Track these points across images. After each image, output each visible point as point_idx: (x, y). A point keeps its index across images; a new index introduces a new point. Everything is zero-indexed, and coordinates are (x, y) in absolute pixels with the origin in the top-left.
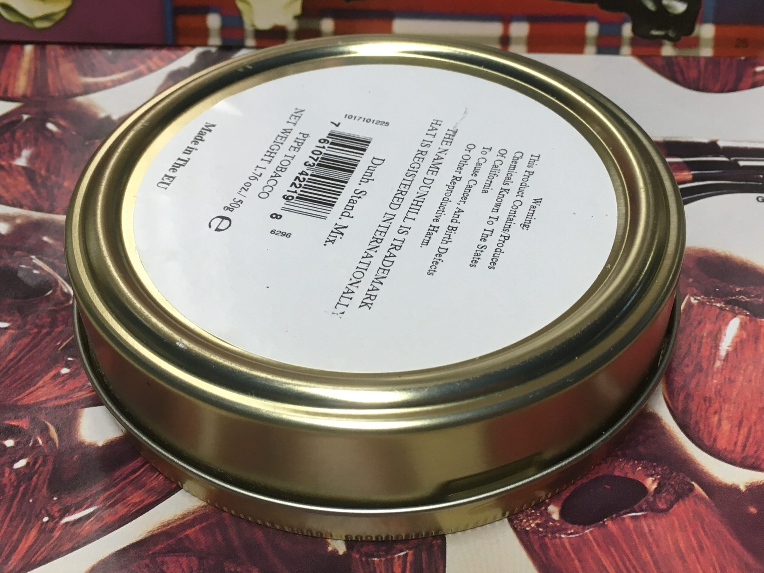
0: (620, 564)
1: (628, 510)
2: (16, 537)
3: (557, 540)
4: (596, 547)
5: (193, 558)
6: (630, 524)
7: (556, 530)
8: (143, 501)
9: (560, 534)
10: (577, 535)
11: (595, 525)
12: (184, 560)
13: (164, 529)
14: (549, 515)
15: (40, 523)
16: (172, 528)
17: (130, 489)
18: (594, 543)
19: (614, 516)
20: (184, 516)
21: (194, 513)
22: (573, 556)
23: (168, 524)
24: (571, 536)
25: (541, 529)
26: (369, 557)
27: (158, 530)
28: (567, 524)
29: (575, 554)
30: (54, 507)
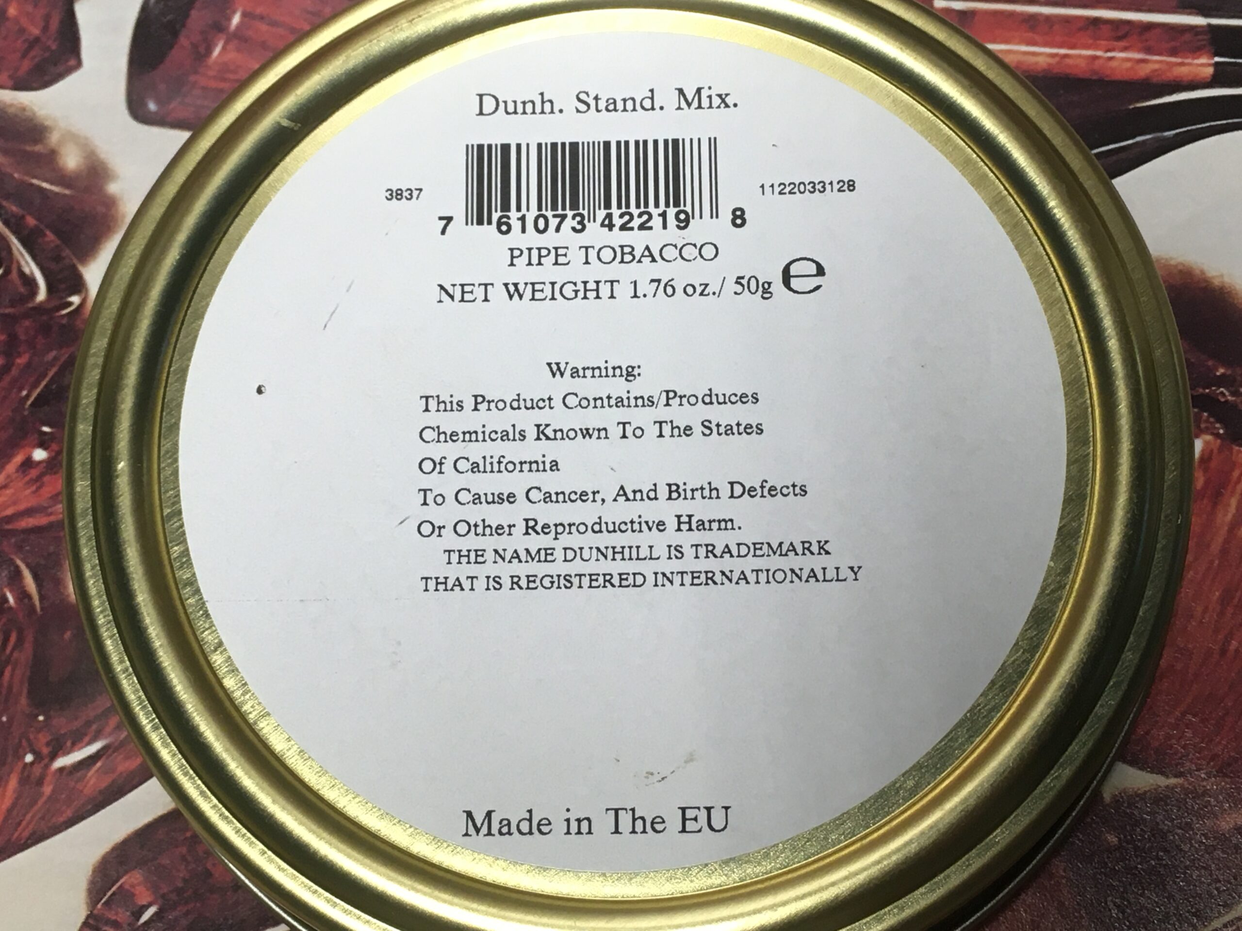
15: (20, 766)
30: (40, 736)
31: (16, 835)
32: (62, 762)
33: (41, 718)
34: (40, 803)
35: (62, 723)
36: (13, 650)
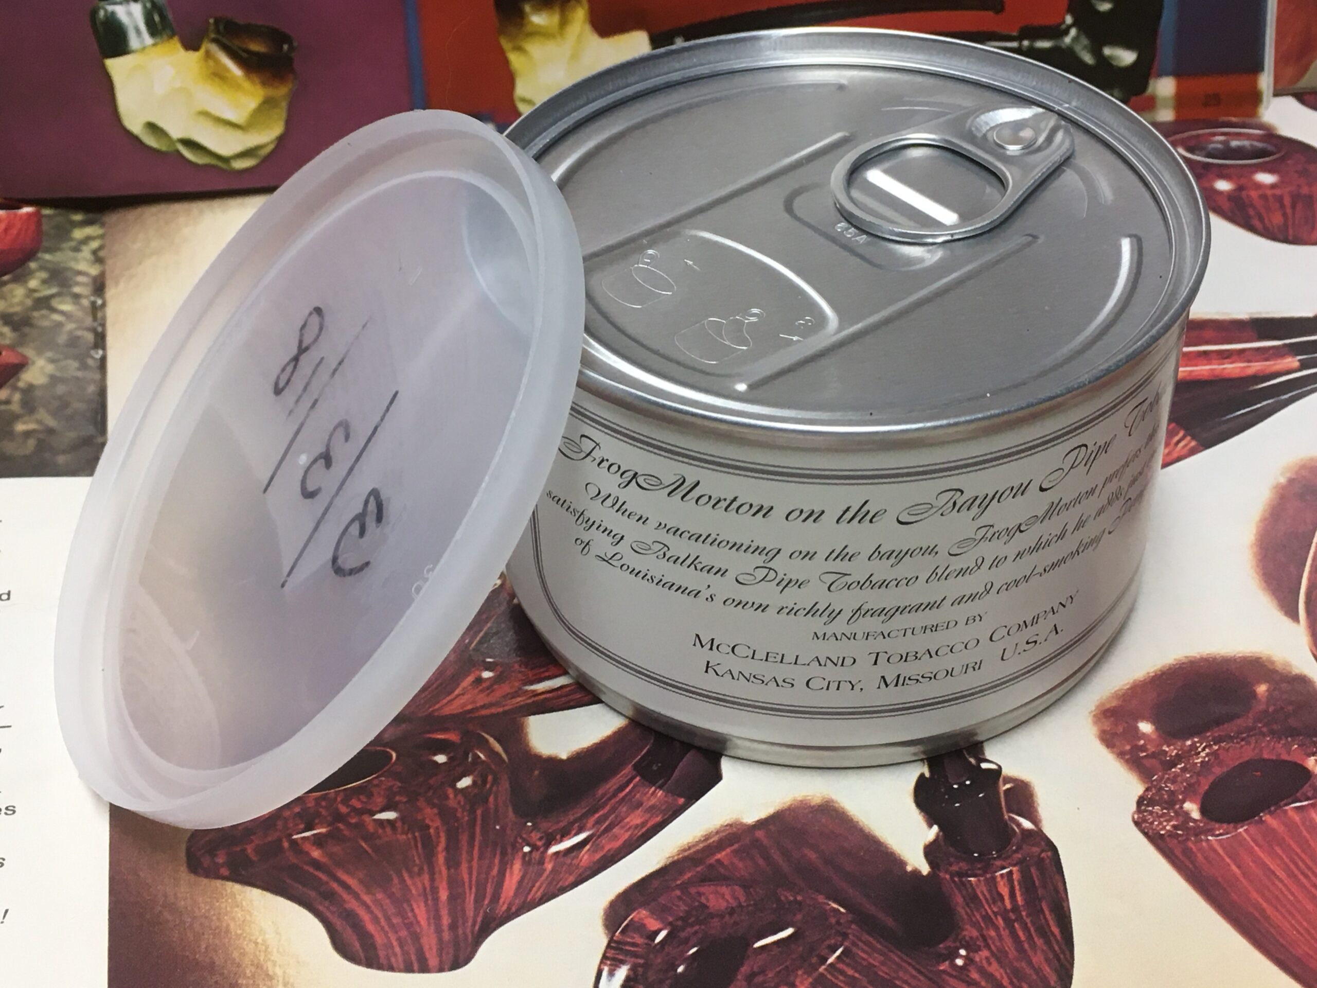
0: (1292, 866)
1: (1290, 800)
2: (495, 871)
3: (1204, 844)
4: (1256, 848)
5: (737, 887)
6: (1297, 818)
7: (1198, 832)
8: (646, 822)
9: (1207, 836)
10: (1229, 836)
11: (1249, 821)
12: (724, 890)
13: (686, 854)
14: (1187, 814)
15: (520, 854)
16: (695, 853)
17: (624, 809)
18: (1252, 844)
19: (1272, 808)
20: (707, 837)
21: (717, 832)
22: (1228, 860)
23: (689, 848)
24: (1220, 837)
25: (1180, 832)
26: (963, 877)
27: (679, 855)
28: (1213, 823)
29: (1230, 857)
30: (533, 834)
31: (530, 897)
32: (554, 849)
33: (529, 824)
34: (545, 875)
35: (548, 825)
36: (492, 785)
